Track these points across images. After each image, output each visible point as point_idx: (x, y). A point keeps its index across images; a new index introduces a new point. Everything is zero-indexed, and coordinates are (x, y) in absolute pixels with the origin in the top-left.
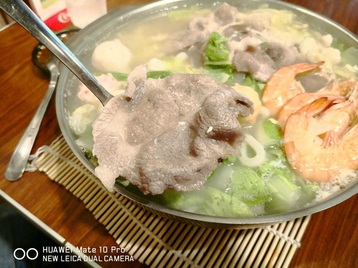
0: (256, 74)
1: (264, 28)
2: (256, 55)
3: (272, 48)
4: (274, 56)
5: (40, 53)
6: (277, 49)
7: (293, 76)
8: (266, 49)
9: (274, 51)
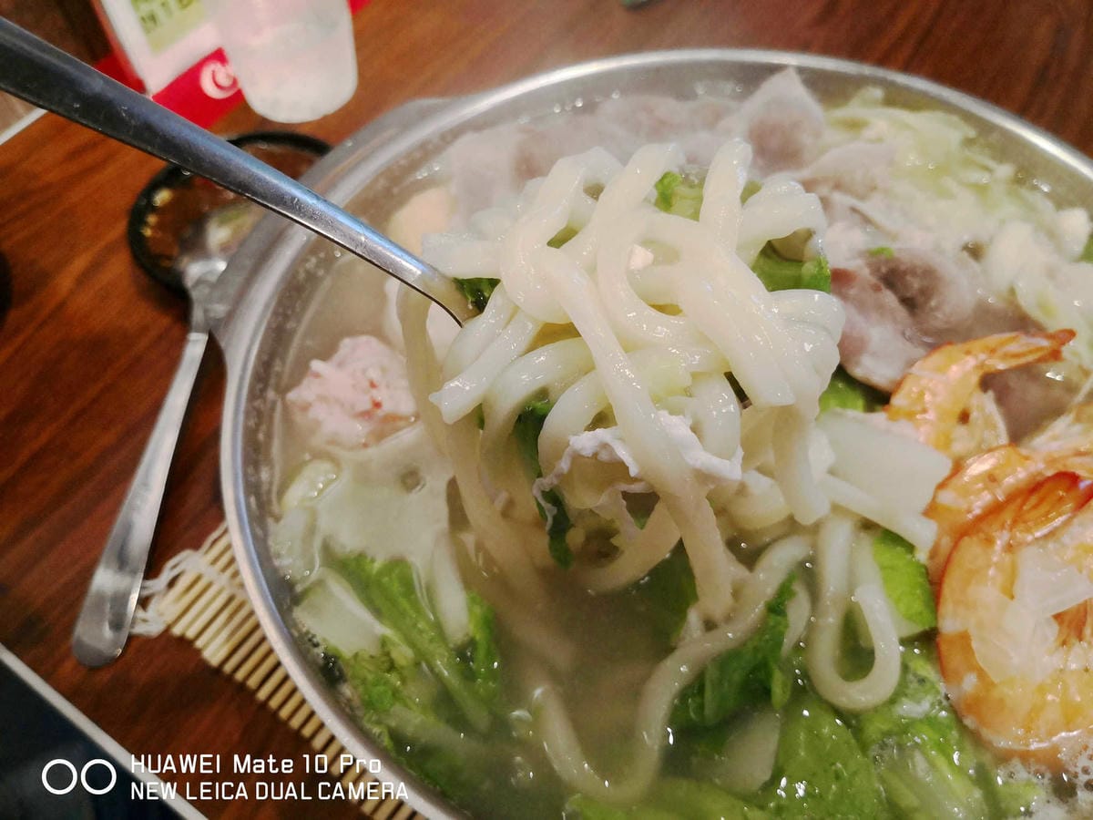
0: (857, 363)
1: (874, 188)
2: (852, 292)
3: (903, 267)
4: (908, 295)
5: (152, 219)
6: (919, 271)
7: (975, 379)
8: (884, 270)
9: (908, 278)
